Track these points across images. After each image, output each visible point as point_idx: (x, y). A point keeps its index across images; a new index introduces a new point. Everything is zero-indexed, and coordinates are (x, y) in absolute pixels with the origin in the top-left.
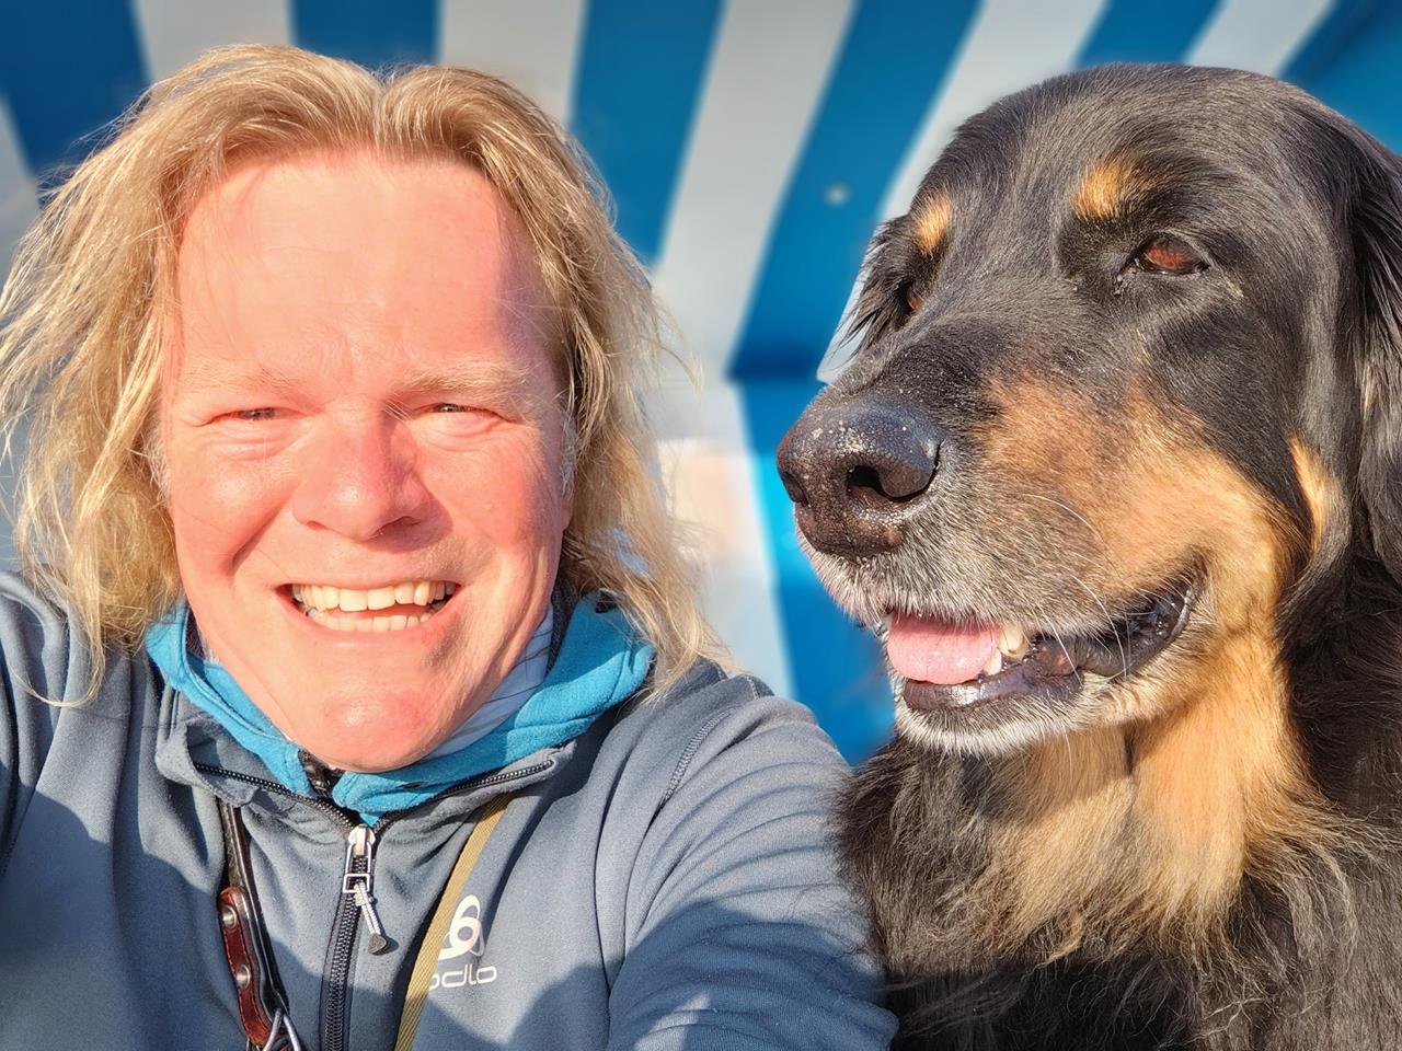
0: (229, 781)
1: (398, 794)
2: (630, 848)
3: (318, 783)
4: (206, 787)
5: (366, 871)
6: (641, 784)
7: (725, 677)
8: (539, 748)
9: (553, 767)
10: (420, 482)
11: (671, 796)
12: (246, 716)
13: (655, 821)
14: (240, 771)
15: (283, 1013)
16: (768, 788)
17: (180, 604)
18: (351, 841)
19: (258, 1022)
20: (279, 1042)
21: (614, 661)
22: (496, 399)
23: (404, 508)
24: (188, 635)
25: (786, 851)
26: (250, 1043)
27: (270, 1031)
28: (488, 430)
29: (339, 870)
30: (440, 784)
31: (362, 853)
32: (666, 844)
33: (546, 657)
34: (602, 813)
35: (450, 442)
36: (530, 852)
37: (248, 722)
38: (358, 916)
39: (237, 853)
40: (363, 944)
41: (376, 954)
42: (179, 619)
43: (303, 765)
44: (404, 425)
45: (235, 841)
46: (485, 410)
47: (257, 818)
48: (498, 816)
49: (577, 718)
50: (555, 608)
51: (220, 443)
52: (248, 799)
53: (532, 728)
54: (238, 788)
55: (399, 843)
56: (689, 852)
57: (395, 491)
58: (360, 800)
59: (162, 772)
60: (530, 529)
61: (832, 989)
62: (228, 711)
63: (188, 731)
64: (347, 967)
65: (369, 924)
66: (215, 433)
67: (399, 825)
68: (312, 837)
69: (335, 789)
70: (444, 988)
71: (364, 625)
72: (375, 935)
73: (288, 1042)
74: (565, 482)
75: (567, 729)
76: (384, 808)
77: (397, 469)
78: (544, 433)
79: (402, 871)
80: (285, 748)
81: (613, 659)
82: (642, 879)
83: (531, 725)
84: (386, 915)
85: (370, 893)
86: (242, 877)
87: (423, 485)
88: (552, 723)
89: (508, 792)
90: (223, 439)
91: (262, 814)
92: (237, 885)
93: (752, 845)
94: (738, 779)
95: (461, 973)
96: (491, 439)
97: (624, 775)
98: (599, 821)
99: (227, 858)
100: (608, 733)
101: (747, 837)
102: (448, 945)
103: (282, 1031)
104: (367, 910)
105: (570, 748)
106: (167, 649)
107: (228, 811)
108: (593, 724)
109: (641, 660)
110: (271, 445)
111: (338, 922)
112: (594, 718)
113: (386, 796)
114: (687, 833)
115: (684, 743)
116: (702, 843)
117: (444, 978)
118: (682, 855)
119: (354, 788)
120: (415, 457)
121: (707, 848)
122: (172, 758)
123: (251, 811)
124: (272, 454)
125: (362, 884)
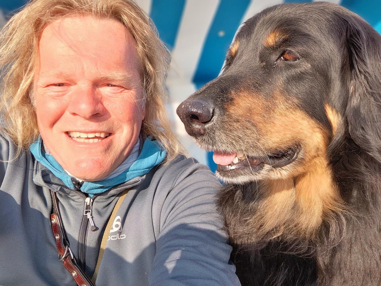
0: (53, 185)
1: (98, 189)
2: (161, 203)
3: (77, 186)
4: (47, 187)
5: (90, 209)
6: (164, 186)
7: (186, 158)
8: (137, 176)
9: (140, 181)
10: (102, 105)
11: (172, 189)
12: (57, 169)
13: (168, 196)
14: (56, 182)
15: (68, 246)
16: (197, 187)
17: (39, 138)
18: (86, 201)
19: (61, 249)
20: (67, 254)
21: (156, 154)
22: (123, 83)
23: (98, 110)
24: (41, 146)
25: (202, 204)
26: (60, 254)
27: (65, 251)
28: (121, 92)
29: (83, 209)
30: (110, 186)
31: (89, 205)
32: (170, 202)
33: (138, 153)
34: (153, 194)
35: (111, 95)
36: (134, 204)
37: (57, 170)
38: (88, 221)
39: (55, 204)
40: (89, 228)
41: (93, 231)
42: (39, 142)
43: (72, 181)
44: (99, 89)
45: (55, 201)
46: (120, 86)
47: (61, 195)
48: (126, 195)
49: (146, 168)
50: (140, 140)
51: (49, 92)
52: (58, 190)
53: (134, 171)
54: (56, 187)
55: (99, 202)
56: (177, 204)
57: (96, 106)
58: (88, 191)
59: (35, 183)
60: (132, 119)
61: (215, 240)
62: (52, 167)
63: (42, 172)
64: (85, 234)
65: (91, 223)
66: (48, 90)
67: (99, 197)
68: (75, 200)
69: (81, 188)
70: (111, 240)
71: (87, 141)
72: (93, 226)
73: (70, 254)
74: (143, 107)
75: (144, 172)
76: (95, 193)
77: (97, 100)
78: (137, 93)
79: (100, 209)
80: (67, 177)
81: (156, 153)
82: (165, 211)
83: (134, 170)
84: (96, 221)
85: (91, 215)
86: (57, 211)
87: (103, 106)
88: (139, 170)
89: (128, 188)
90: (50, 91)
91: (62, 194)
92: (55, 213)
93: (193, 203)
94: (190, 185)
95: (116, 236)
96: (122, 95)
97: (159, 184)
98: (152, 196)
99: (52, 206)
100: (155, 173)
101: (192, 200)
102: (112, 229)
103: (68, 251)
104: (91, 220)
105: (144, 177)
106: (35, 150)
107: (53, 193)
108: (151, 170)
109: (163, 154)
110: (63, 93)
111: (83, 222)
112: (151, 169)
113: (95, 190)
114: (176, 199)
115: (175, 175)
116: (180, 202)
117: (111, 237)
118: (175, 205)
119: (86, 187)
120: (101, 98)
121: (182, 203)
122: (38, 179)
123: (59, 193)
124: (63, 95)
125: (89, 213)
